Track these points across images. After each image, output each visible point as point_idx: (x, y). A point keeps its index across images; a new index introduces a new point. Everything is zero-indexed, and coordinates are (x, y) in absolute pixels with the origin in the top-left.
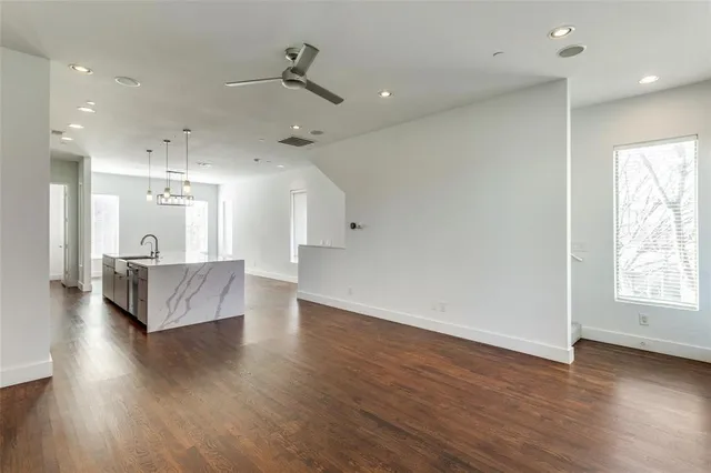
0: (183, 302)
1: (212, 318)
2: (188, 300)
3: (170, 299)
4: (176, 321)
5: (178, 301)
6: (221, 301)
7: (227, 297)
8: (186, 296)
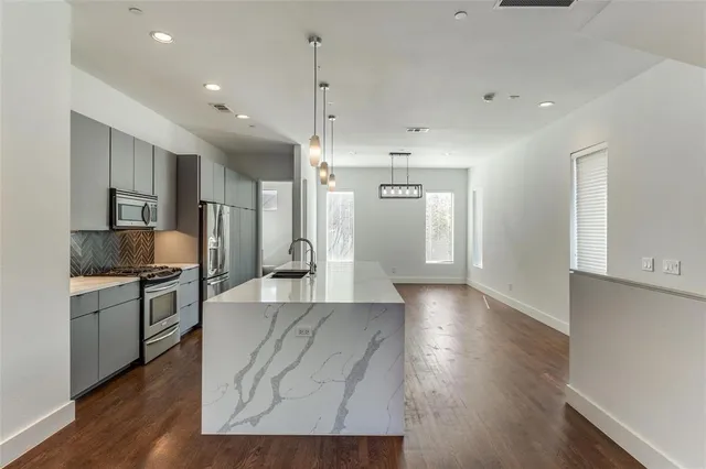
0: (265, 384)
1: (327, 429)
2: (276, 381)
3: (242, 373)
4: (254, 421)
5: (257, 380)
6: (348, 393)
7: (360, 387)
8: (274, 371)
